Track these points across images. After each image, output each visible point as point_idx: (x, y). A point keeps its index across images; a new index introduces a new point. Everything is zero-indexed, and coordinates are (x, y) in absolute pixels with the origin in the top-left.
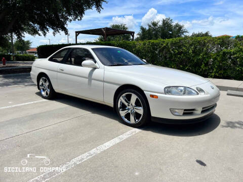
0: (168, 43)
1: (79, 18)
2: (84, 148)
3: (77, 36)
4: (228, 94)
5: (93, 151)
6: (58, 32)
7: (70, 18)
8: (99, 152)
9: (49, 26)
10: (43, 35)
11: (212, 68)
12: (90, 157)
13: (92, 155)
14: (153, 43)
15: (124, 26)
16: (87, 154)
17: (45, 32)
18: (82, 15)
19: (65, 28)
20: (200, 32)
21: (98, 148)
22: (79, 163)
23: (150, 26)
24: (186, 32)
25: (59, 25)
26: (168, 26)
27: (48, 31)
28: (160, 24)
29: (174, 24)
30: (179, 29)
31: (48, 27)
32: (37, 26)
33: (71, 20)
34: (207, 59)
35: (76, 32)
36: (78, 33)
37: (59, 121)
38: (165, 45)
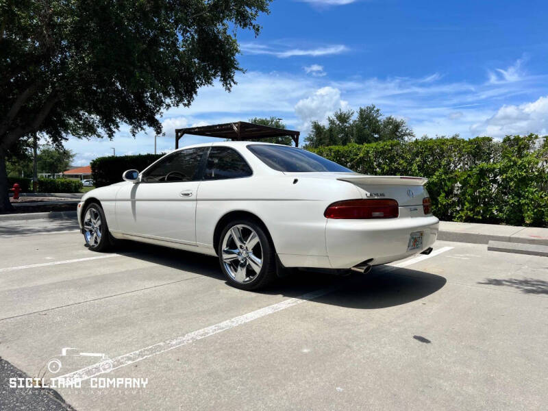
0: (368, 152)
1: (186, 102)
2: (208, 320)
3: (178, 138)
4: (490, 249)
5: (226, 324)
6: (142, 129)
7: (168, 101)
8: (234, 325)
9: (120, 118)
10: (106, 136)
11: (461, 203)
12: (220, 331)
13: (223, 328)
14: (339, 151)
15: (277, 123)
16: (213, 327)
17: (110, 130)
18: (191, 96)
19: (157, 121)
20: (440, 136)
21: (233, 320)
22: (201, 338)
23: (332, 122)
24: (409, 134)
25: (143, 114)
26: (370, 123)
27: (118, 127)
28: (355, 117)
29: (382, 118)
30: (395, 129)
31: (118, 120)
32: (95, 118)
33: (169, 106)
34: (448, 184)
35: (177, 131)
36: (180, 133)
37: (153, 285)
38: (361, 155)
